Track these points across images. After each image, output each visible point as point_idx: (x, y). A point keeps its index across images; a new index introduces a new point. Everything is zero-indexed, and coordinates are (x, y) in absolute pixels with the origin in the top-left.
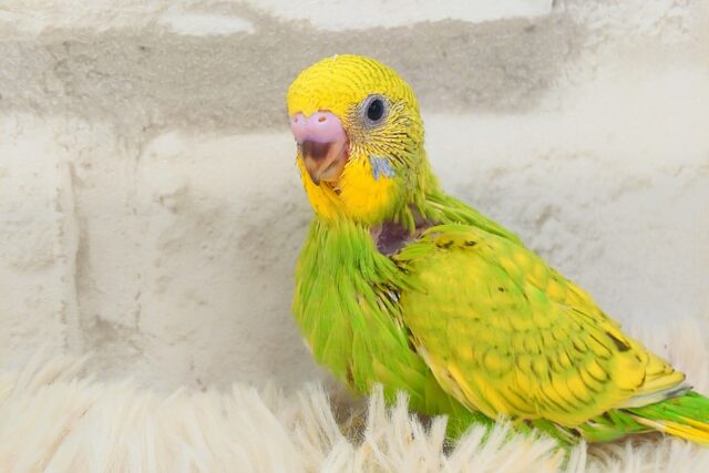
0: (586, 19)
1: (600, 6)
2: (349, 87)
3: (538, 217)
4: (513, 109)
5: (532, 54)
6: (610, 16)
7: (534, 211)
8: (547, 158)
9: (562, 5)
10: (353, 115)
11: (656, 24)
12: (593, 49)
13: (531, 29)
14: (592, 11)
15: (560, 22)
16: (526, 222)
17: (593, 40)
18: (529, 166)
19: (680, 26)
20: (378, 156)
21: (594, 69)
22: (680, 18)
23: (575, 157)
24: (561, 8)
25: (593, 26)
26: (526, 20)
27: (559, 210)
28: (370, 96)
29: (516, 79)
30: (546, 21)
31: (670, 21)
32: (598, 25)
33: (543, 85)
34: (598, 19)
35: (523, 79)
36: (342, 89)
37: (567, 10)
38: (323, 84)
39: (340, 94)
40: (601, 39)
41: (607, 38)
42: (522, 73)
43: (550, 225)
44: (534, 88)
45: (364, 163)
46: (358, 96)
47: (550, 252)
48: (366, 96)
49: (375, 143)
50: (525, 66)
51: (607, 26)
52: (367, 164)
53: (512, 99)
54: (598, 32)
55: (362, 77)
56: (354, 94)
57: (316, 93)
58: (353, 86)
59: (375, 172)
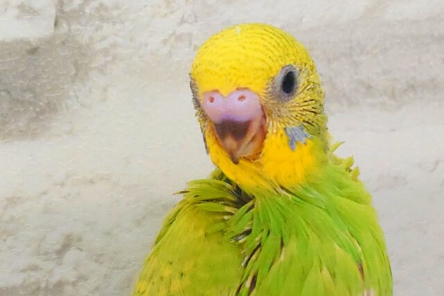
0: (91, 38)
1: (105, 25)
2: (264, 61)
3: (58, 247)
4: (23, 134)
5: (36, 77)
6: (116, 35)
7: (54, 241)
8: (63, 185)
9: (65, 25)
10: (270, 89)
11: (165, 42)
12: (101, 70)
13: (34, 51)
14: (97, 30)
15: (63, 43)
16: (46, 253)
17: (100, 60)
18: (44, 193)
19: (190, 44)
20: (293, 125)
21: (105, 90)
22: (190, 35)
23: (92, 182)
24: (64, 27)
25: (99, 46)
26: (28, 43)
27: (80, 240)
28: (283, 68)
29: (22, 103)
30: (49, 42)
31: (179, 38)
32: (105, 44)
33: (51, 108)
34: (104, 38)
35: (30, 103)
36: (259, 65)
37: (70, 30)
38: (238, 60)
39: (257, 69)
40: (109, 59)
41: (115, 57)
42: (28, 96)
43: (71, 255)
44: (42, 112)
45: (282, 135)
46: (274, 69)
47: (74, 284)
48: (280, 69)
49: (289, 115)
50: (30, 89)
51: (114, 45)
52: (284, 137)
53: (20, 124)
54: (105, 52)
55: (272, 49)
56: (270, 68)
57: (233, 71)
58: (268, 61)
59: (292, 143)
